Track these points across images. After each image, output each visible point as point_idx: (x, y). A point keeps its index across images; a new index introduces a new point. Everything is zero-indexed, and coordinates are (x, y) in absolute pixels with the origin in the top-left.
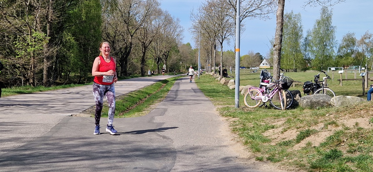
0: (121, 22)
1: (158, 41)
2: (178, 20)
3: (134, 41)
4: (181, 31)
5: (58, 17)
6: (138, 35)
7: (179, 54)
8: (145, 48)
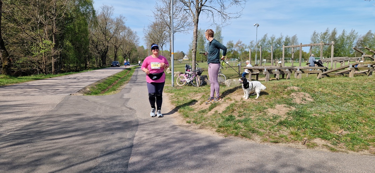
0: (100, 33)
1: (124, 44)
2: (136, 32)
3: (109, 45)
4: (138, 39)
5: (60, 31)
6: (112, 41)
7: (137, 52)
8: (117, 49)
